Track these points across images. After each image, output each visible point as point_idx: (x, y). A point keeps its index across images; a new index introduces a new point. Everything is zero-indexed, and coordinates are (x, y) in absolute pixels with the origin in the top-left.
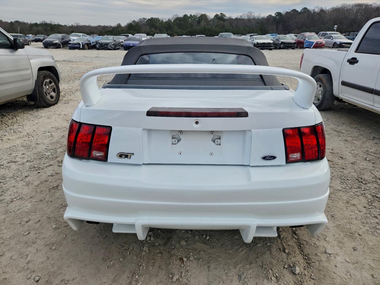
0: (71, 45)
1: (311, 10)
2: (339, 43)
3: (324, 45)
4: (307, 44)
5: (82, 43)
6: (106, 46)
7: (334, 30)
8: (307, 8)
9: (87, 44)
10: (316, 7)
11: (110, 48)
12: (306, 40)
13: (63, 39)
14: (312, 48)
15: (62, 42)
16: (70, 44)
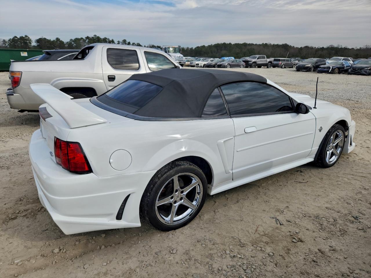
0: (320, 69)
5: (332, 67)
6: (359, 71)
9: (339, 68)
11: (364, 73)
13: (316, 63)
15: (315, 66)
16: (321, 67)
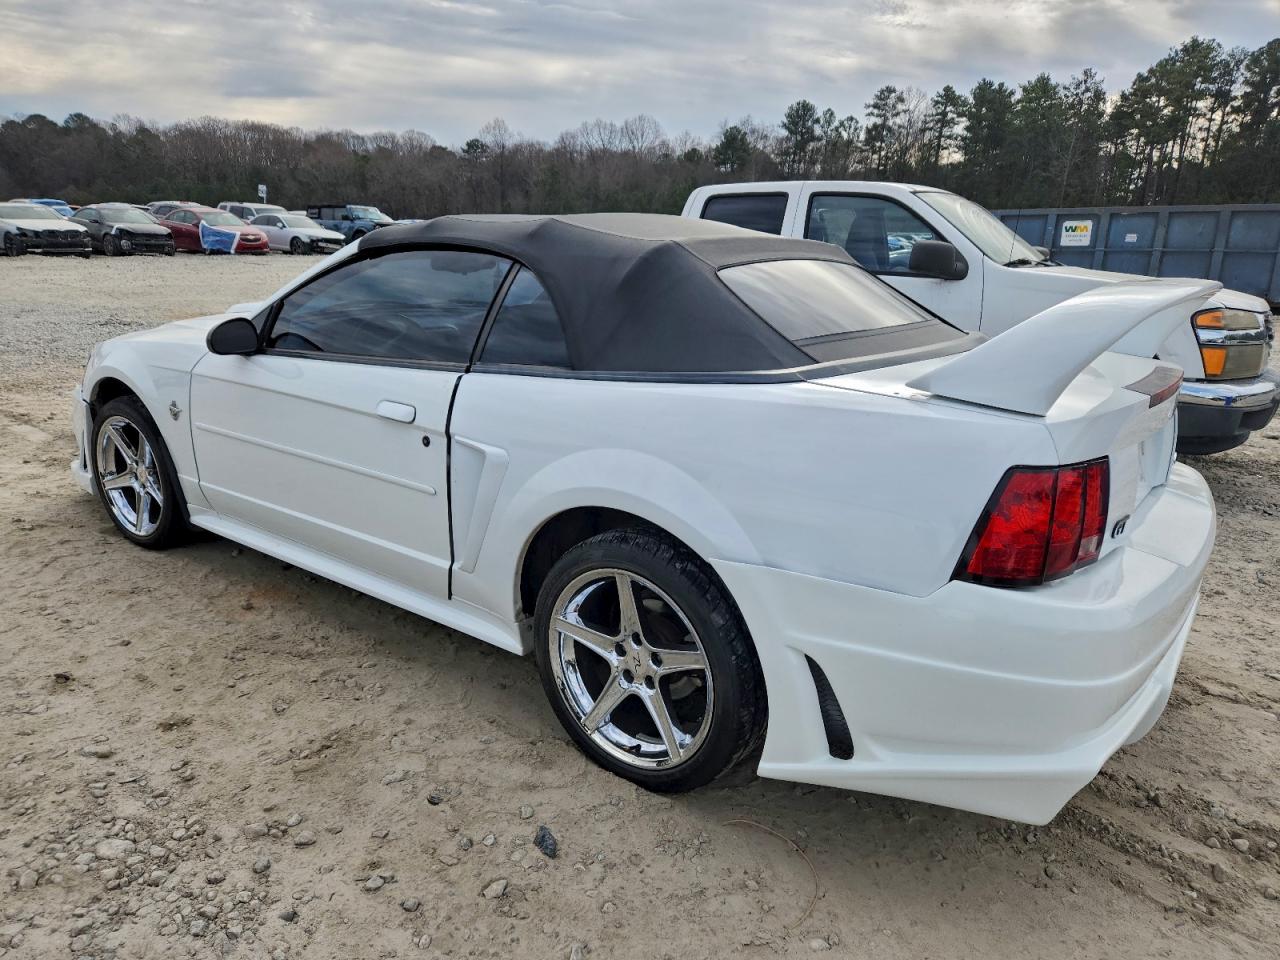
1: (102, 125)
2: (308, 241)
3: (265, 245)
4: (212, 238)
7: (261, 200)
8: (86, 118)
10: (119, 117)
12: (204, 227)
14: (232, 251)
